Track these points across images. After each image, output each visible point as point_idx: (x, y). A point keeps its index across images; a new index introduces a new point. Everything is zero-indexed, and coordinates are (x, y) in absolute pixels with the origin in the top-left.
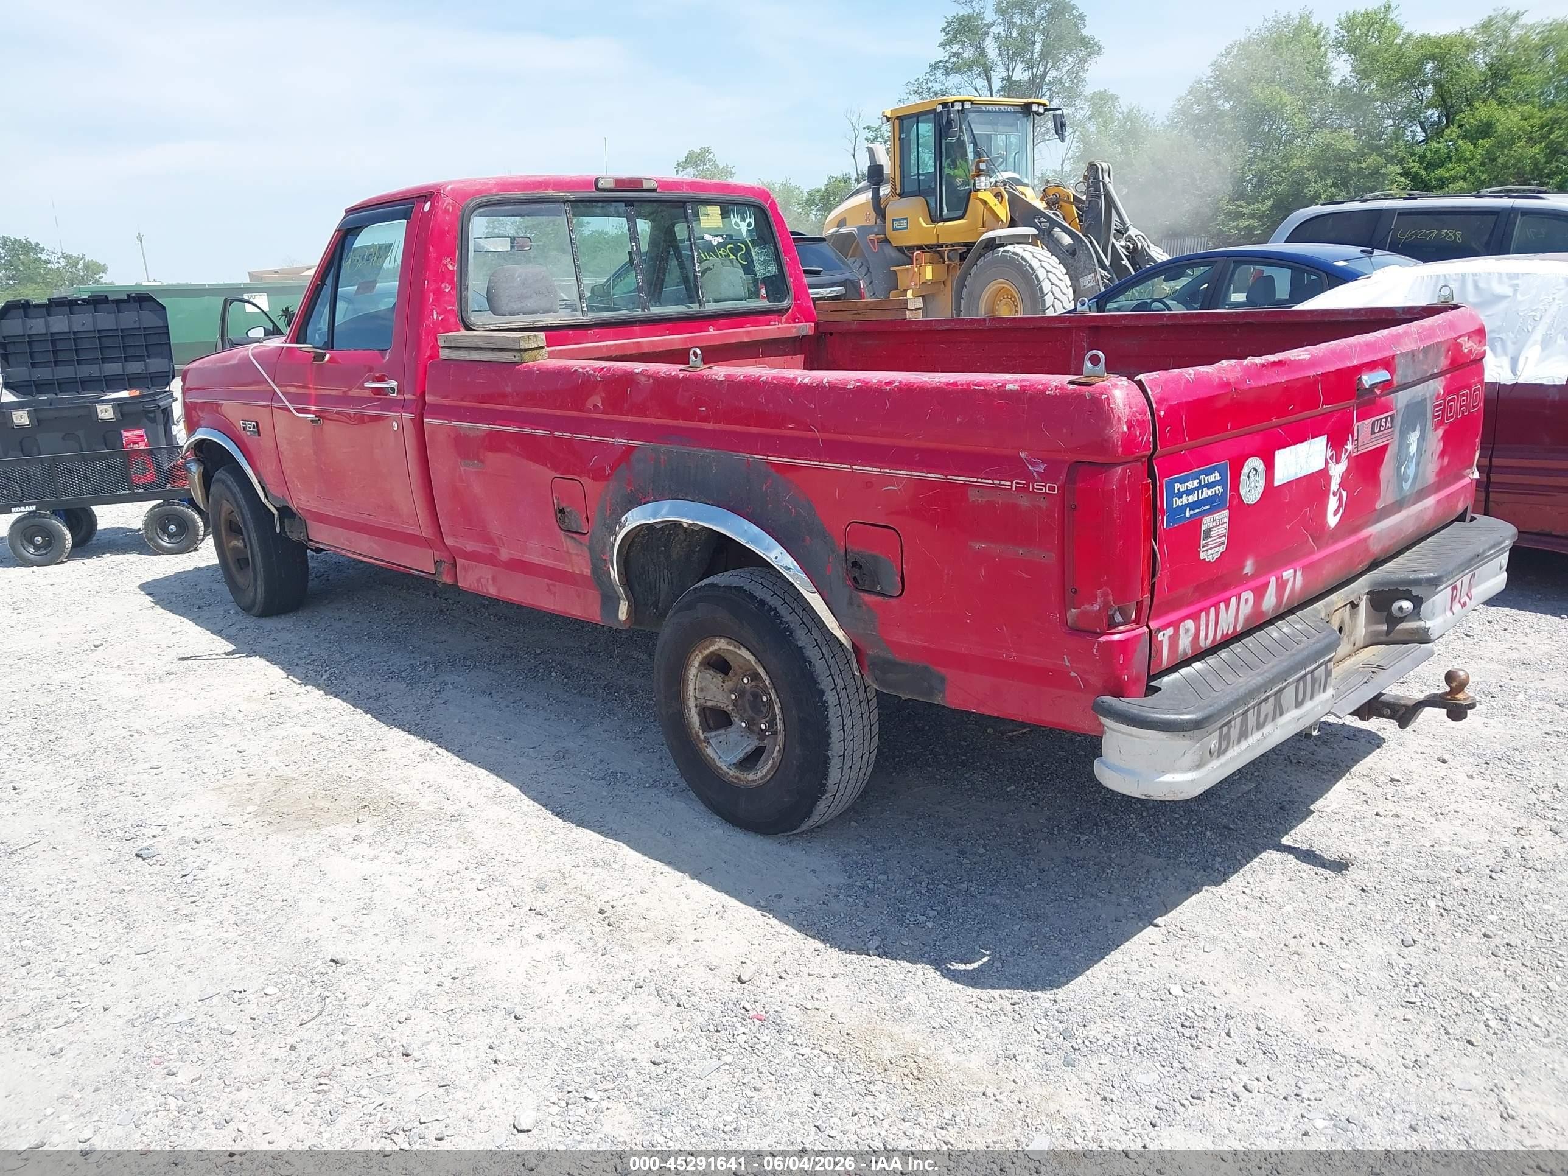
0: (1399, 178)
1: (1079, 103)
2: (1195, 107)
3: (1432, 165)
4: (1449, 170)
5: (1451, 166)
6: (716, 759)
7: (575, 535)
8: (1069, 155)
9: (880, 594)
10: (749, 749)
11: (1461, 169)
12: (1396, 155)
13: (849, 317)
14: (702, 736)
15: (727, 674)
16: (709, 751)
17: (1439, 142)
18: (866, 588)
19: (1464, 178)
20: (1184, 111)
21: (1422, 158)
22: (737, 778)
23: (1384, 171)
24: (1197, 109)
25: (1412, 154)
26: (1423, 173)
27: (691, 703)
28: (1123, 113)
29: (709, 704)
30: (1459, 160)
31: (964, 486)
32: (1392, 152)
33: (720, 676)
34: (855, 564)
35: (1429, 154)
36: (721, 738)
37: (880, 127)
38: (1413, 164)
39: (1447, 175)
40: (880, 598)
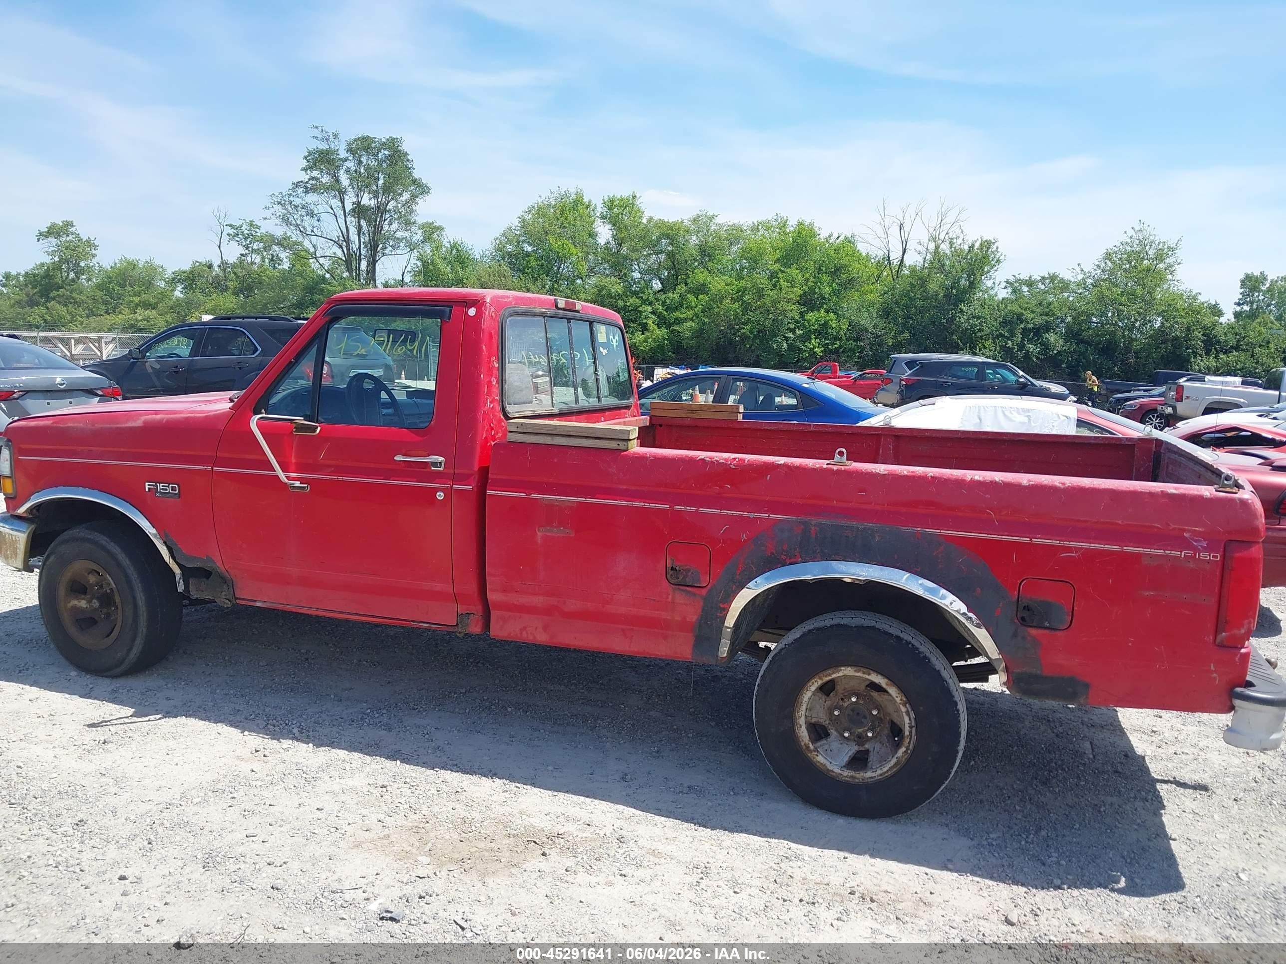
0: (650, 315)
1: (414, 228)
2: (508, 246)
3: (670, 308)
4: (682, 314)
5: (683, 310)
6: (828, 764)
7: (688, 589)
8: (409, 269)
9: (1046, 628)
10: (850, 753)
11: (690, 313)
12: (647, 299)
13: (683, 414)
14: (812, 747)
15: (828, 695)
16: (820, 759)
17: (673, 293)
18: (1034, 624)
19: (692, 320)
20: (499, 249)
21: (664, 303)
22: (852, 777)
23: (640, 309)
24: (509, 248)
25: (658, 300)
26: (665, 313)
27: (802, 721)
28: (450, 242)
29: (814, 720)
30: (687, 308)
31: (1138, 555)
32: (645, 297)
33: (824, 697)
34: (1027, 608)
35: (668, 301)
36: (826, 747)
37: (241, 226)
38: (658, 306)
39: (682, 316)
40: (1047, 631)
